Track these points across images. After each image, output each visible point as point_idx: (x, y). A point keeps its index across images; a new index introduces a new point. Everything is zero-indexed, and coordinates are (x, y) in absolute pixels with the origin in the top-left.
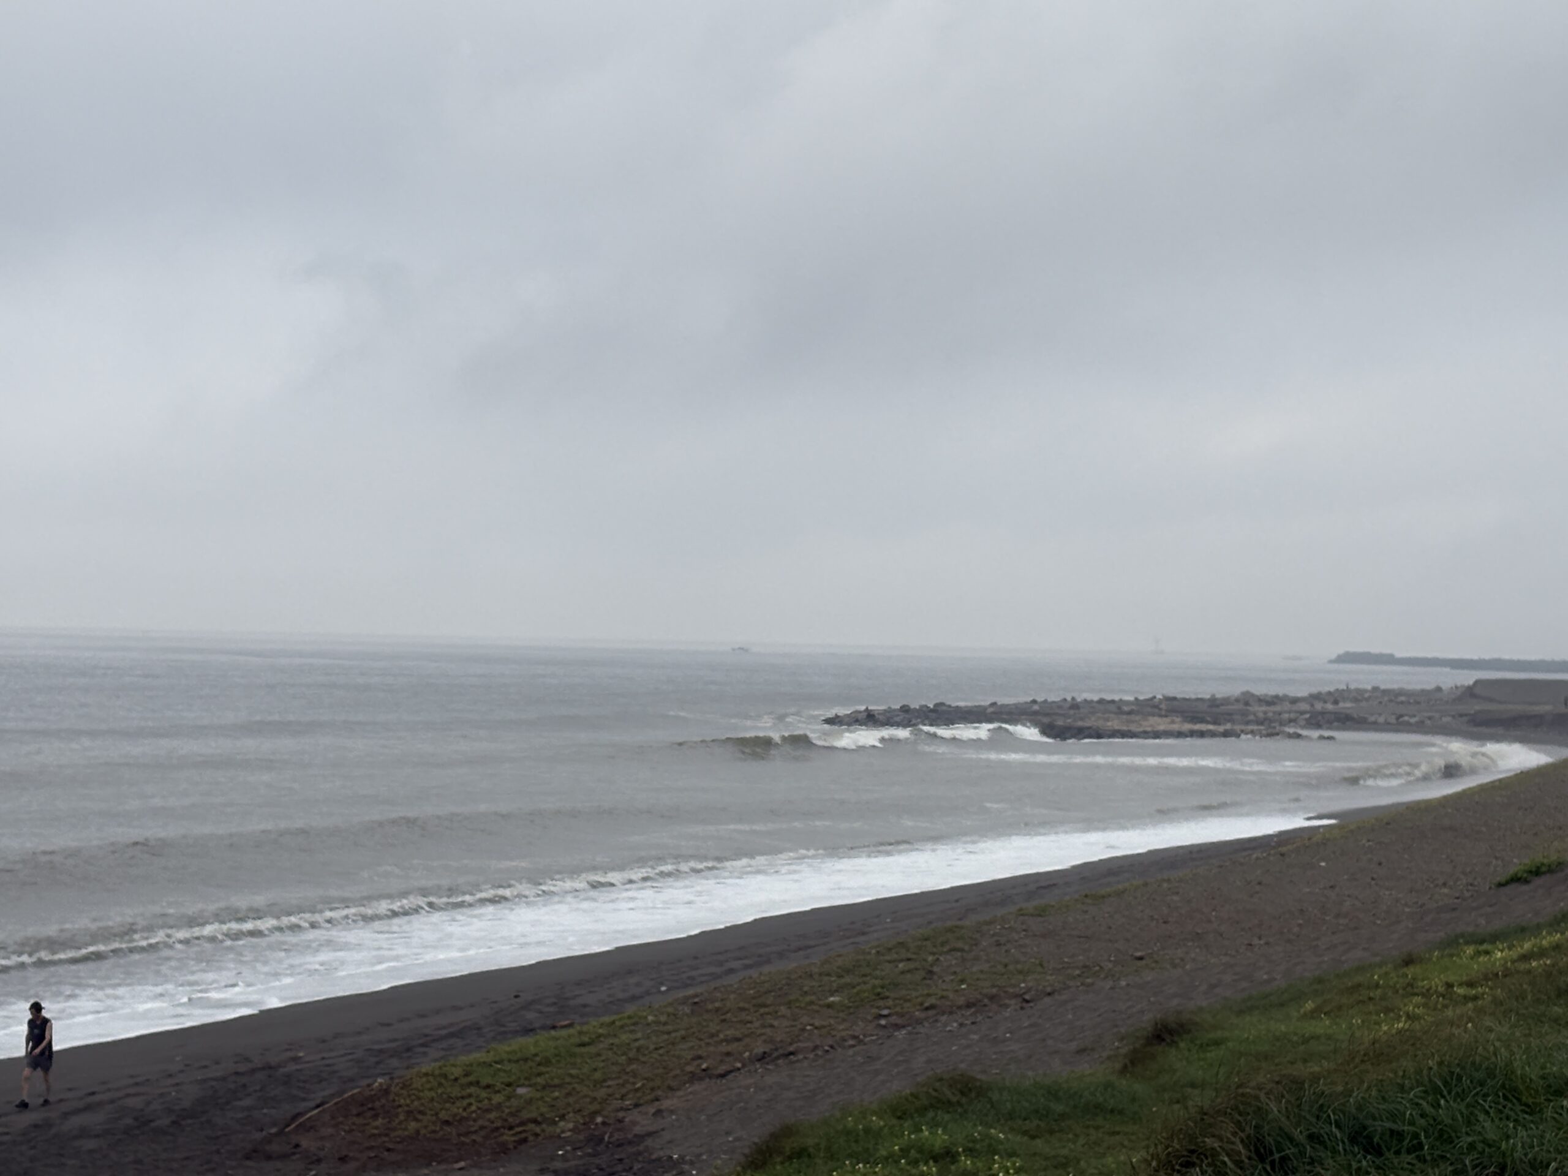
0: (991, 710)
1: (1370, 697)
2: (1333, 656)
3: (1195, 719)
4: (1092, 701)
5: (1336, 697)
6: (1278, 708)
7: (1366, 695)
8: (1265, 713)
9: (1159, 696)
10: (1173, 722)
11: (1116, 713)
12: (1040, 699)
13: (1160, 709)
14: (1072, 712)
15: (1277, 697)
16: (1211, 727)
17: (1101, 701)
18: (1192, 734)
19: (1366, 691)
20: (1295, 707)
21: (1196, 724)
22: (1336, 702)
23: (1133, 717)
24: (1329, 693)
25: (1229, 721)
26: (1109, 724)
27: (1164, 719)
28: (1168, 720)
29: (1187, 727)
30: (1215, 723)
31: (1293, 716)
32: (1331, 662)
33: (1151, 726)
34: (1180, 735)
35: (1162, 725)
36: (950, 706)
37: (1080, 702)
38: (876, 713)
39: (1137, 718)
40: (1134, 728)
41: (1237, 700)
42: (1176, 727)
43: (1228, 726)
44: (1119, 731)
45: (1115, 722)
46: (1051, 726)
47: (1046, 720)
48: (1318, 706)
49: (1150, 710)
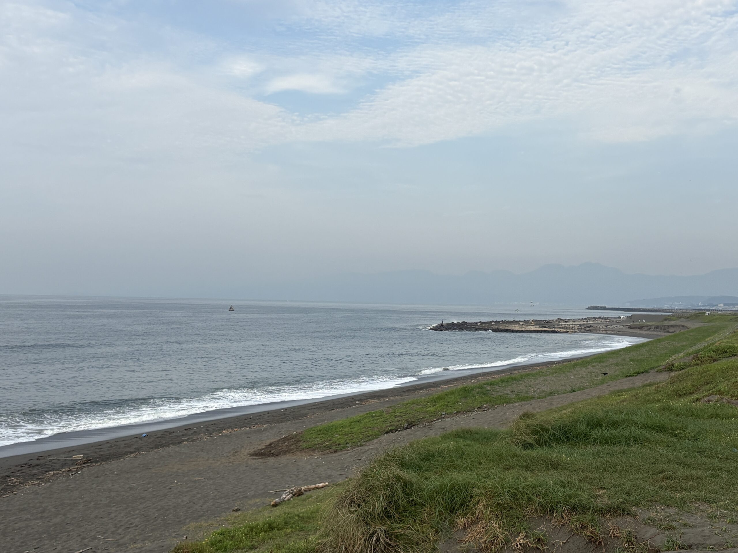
0: (479, 324)
2: (587, 308)
3: (542, 327)
4: (511, 321)
5: (587, 320)
6: (569, 323)
8: (565, 325)
9: (532, 319)
10: (536, 328)
12: (494, 321)
13: (532, 324)
14: (504, 324)
15: (568, 320)
16: (548, 329)
17: (514, 321)
19: (597, 318)
20: (574, 323)
22: (587, 322)
23: (523, 326)
24: (585, 319)
25: (553, 327)
26: (516, 328)
28: (535, 327)
29: (541, 329)
31: (573, 325)
33: (529, 329)
34: (538, 332)
35: (533, 328)
39: (525, 326)
40: (523, 329)
41: (556, 321)
42: (537, 329)
43: (553, 329)
44: (519, 330)
45: (518, 327)
46: (498, 329)
47: (496, 327)
48: (582, 323)
49: (529, 324)
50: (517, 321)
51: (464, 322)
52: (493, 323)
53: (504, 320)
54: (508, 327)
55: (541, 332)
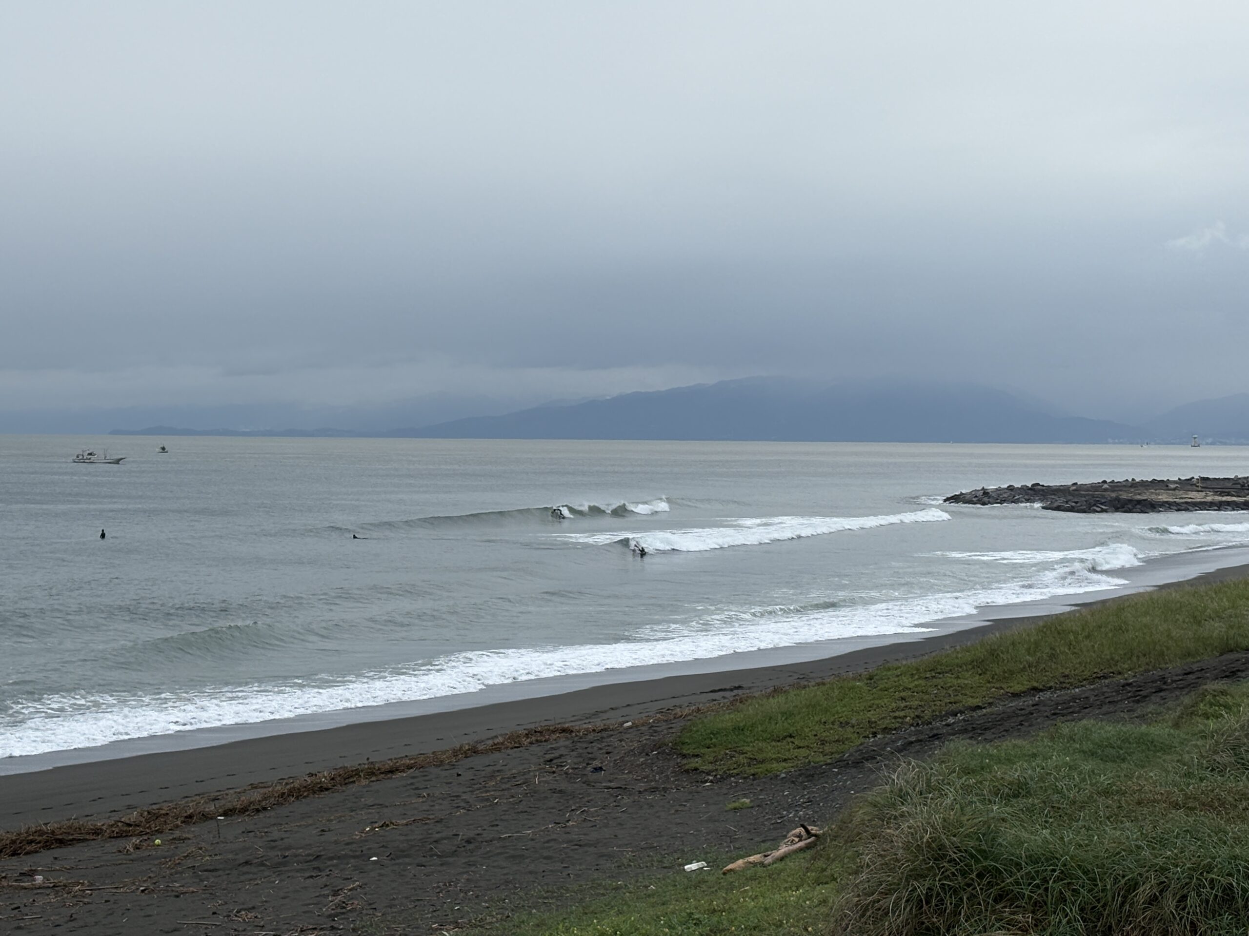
0: (1074, 488)
3: (1222, 494)
4: (1147, 481)
9: (1196, 477)
10: (1207, 496)
11: (1164, 489)
12: (1108, 481)
13: (1197, 486)
14: (1132, 489)
16: (1235, 499)
17: (1153, 481)
18: (1220, 504)
23: (1177, 492)
26: (1160, 497)
27: (1201, 493)
29: (1218, 498)
30: (1237, 497)
33: (1191, 499)
34: (1212, 505)
35: (1198, 498)
36: (1043, 486)
37: (1138, 482)
39: (1180, 492)
40: (1178, 501)
42: (1209, 499)
43: (1247, 498)
44: (1167, 502)
45: (1164, 496)
46: (1117, 499)
47: (1114, 495)
49: (1190, 487)
50: (1162, 481)
51: (1038, 484)
52: (1106, 486)
53: (1130, 480)
54: (1139, 494)
55: (1219, 506)
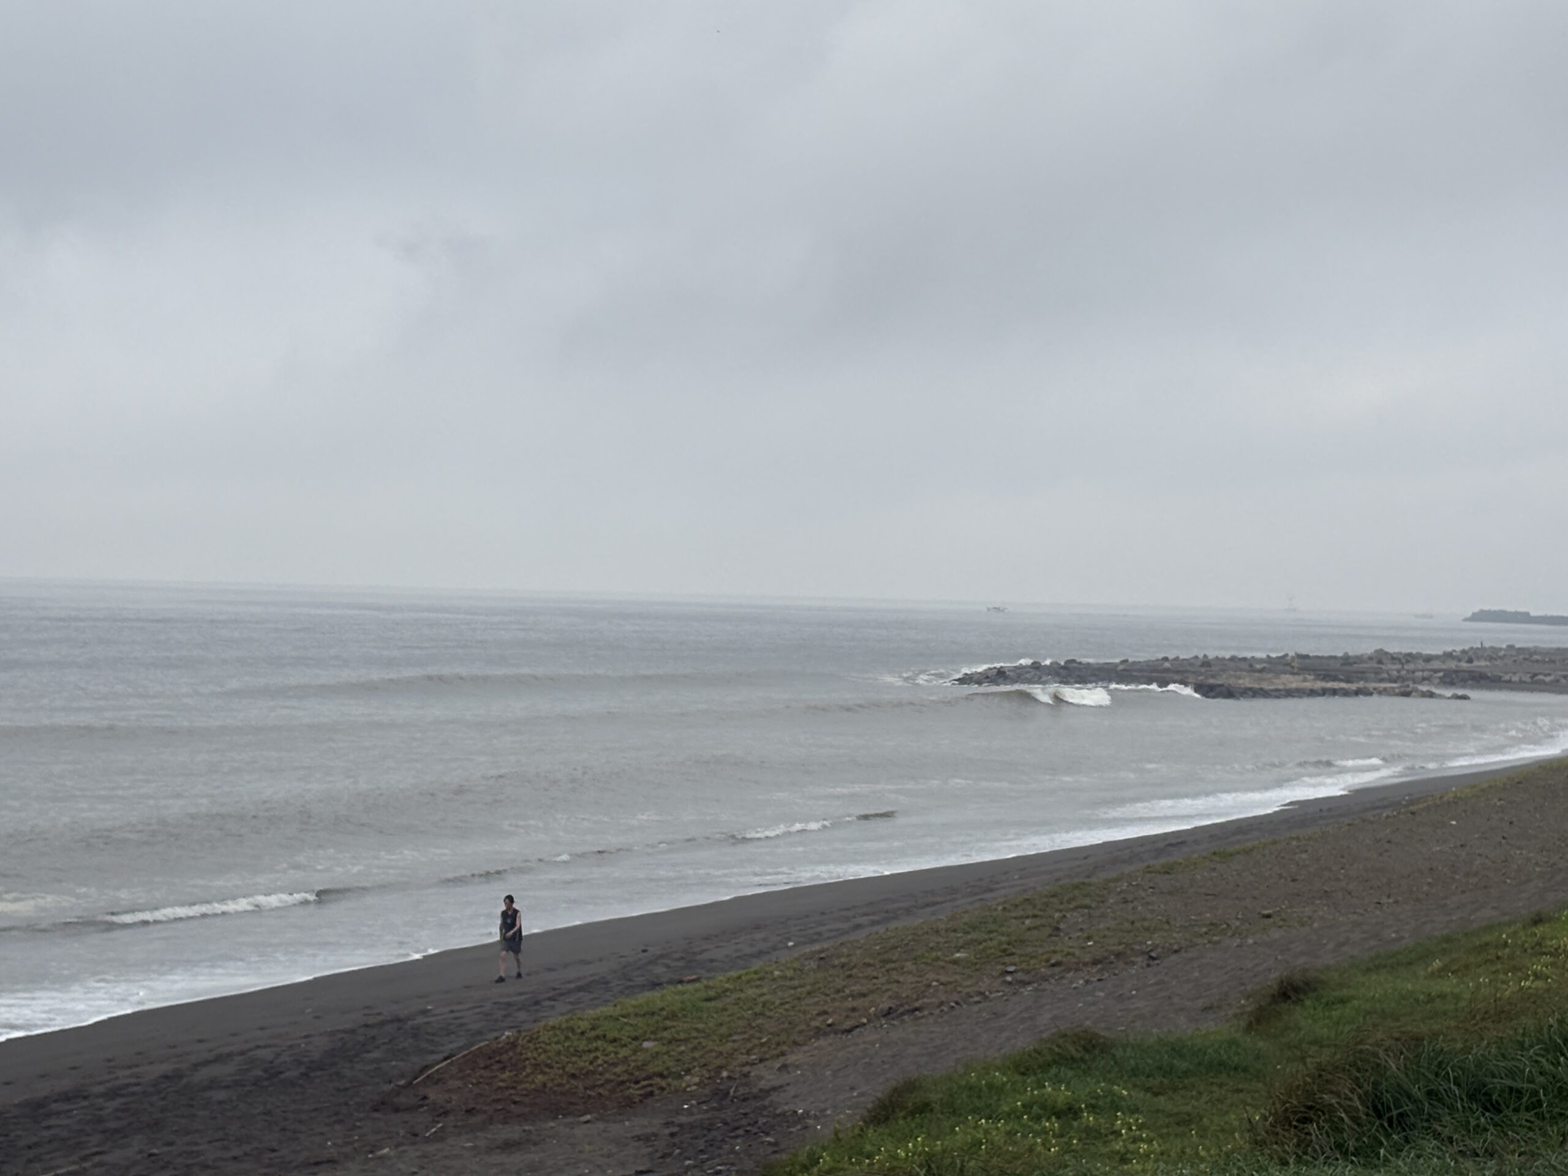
0: (1121, 667)
1: (1505, 655)
2: (1469, 614)
3: (1326, 677)
4: (1224, 659)
5: (1469, 656)
6: (1411, 666)
7: (1502, 653)
8: (1399, 671)
9: (1292, 654)
10: (1305, 680)
11: (1248, 671)
13: (1293, 667)
14: (1203, 670)
15: (1410, 655)
16: (1343, 685)
17: (1233, 659)
18: (1324, 692)
19: (1501, 649)
20: (1429, 666)
21: (1327, 681)
22: (1470, 661)
23: (1265, 675)
24: (1464, 652)
25: (1362, 679)
26: (1241, 681)
27: (1297, 677)
28: (1301, 677)
29: (1319, 685)
30: (1348, 681)
31: (1426, 674)
32: (1466, 620)
33: (1284, 684)
34: (1312, 693)
35: (1294, 682)
36: (1080, 663)
37: (1212, 660)
38: (1006, 670)
39: (1270, 675)
40: (1266, 686)
41: (1370, 658)
42: (1308, 685)
43: (1361, 684)
45: (1247, 680)
47: (1178, 677)
48: (1452, 665)
49: (1282, 668)
